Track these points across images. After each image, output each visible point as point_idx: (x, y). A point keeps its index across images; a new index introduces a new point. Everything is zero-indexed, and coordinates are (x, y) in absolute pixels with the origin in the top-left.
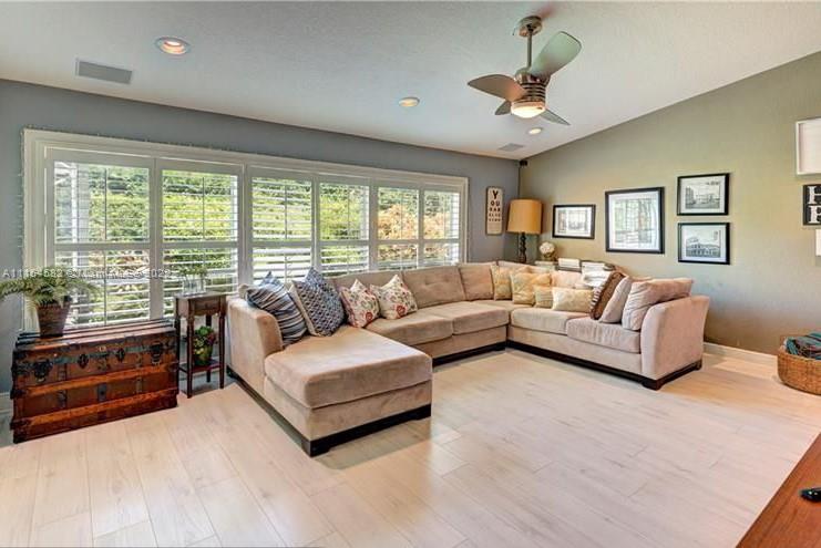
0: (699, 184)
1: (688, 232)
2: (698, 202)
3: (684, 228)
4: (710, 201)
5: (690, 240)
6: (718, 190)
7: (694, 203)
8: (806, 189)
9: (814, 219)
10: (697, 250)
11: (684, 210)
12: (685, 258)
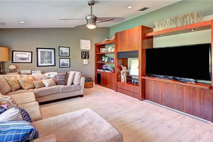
0: (64, 49)
1: (62, 60)
2: (64, 53)
3: (61, 59)
4: (66, 53)
5: (62, 62)
6: (68, 51)
7: (63, 53)
8: (82, 52)
9: (83, 58)
10: (64, 65)
11: (60, 55)
12: (61, 67)
